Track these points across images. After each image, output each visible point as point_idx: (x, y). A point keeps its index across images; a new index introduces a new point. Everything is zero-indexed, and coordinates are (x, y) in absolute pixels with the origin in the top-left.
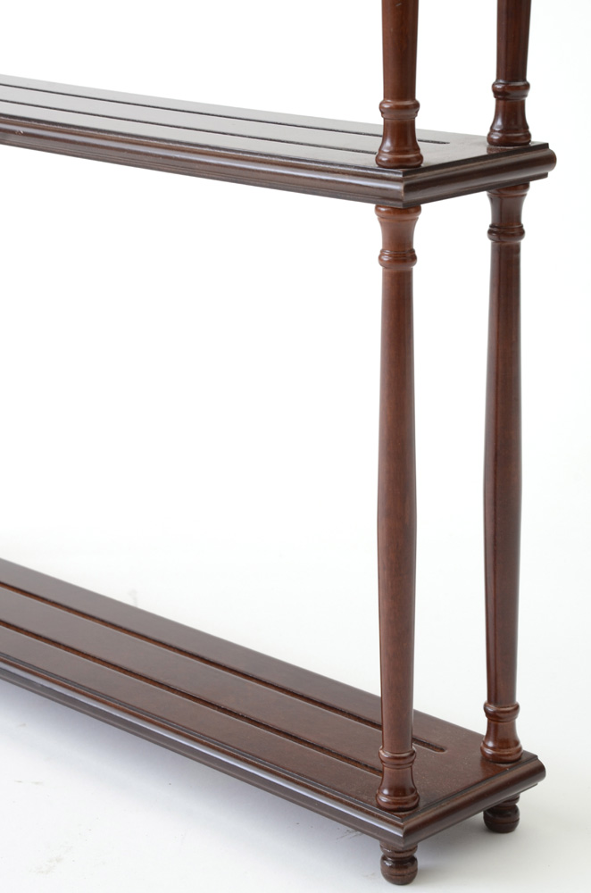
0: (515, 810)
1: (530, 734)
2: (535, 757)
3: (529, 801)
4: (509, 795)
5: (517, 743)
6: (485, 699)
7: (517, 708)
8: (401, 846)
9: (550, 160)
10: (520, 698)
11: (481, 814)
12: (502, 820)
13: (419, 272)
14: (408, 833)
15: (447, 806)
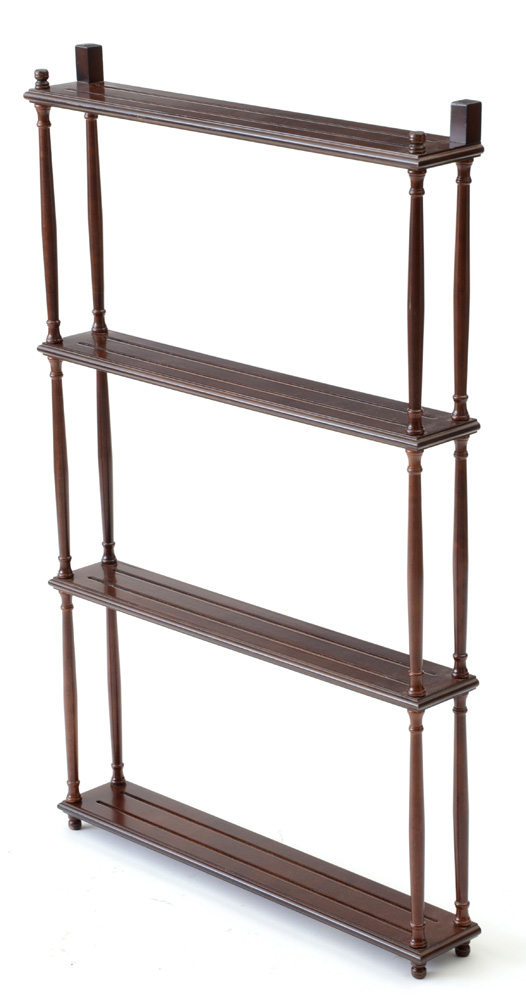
0: (469, 947)
1: (474, 914)
2: (476, 924)
3: (474, 943)
4: (466, 941)
5: (469, 918)
6: (455, 899)
7: (468, 903)
8: (420, 963)
9: (477, 683)
10: (470, 899)
11: (454, 949)
12: (463, 951)
13: (425, 735)
14: (423, 958)
15: (438, 946)
